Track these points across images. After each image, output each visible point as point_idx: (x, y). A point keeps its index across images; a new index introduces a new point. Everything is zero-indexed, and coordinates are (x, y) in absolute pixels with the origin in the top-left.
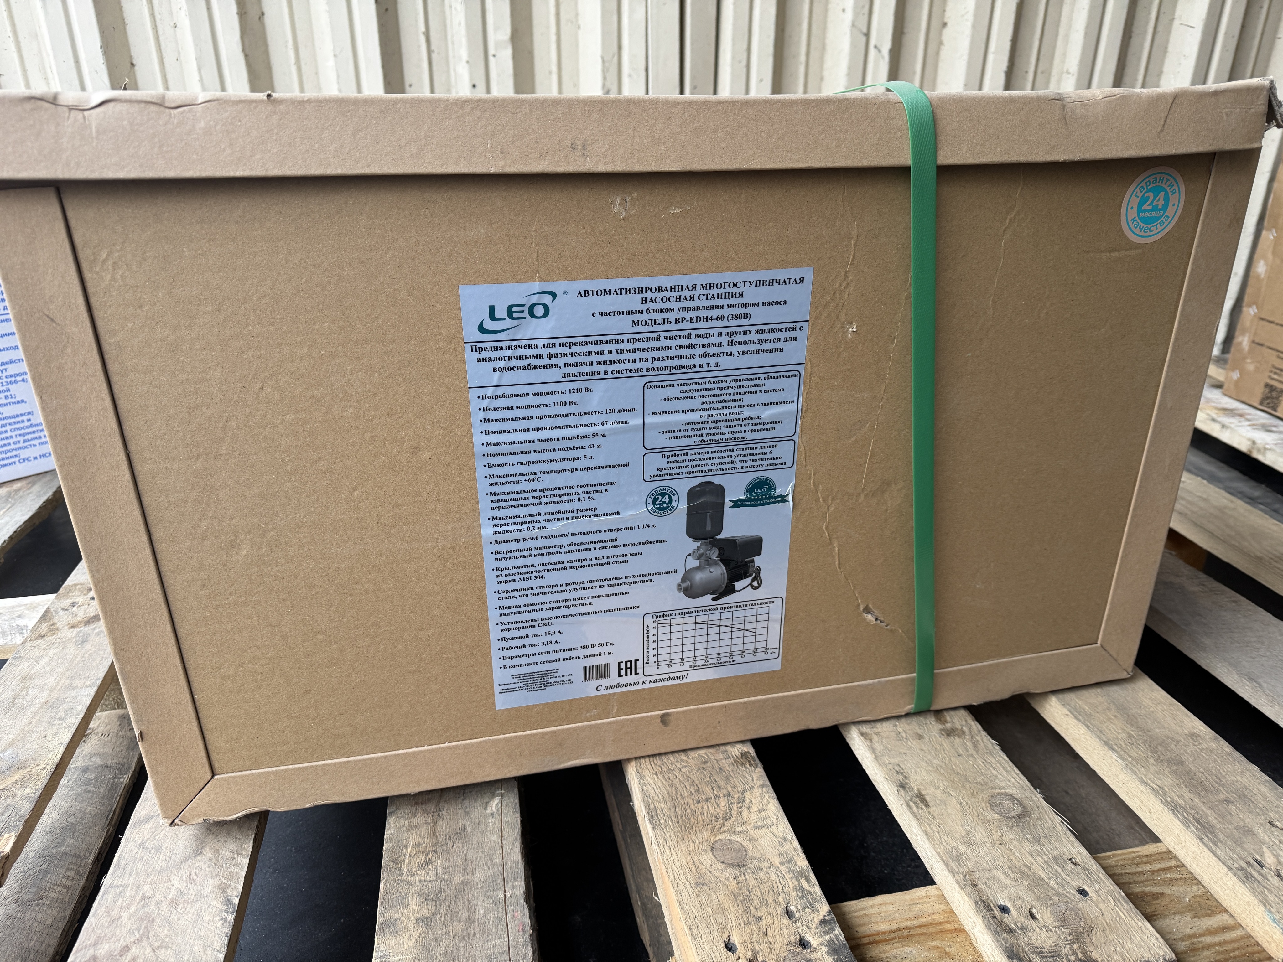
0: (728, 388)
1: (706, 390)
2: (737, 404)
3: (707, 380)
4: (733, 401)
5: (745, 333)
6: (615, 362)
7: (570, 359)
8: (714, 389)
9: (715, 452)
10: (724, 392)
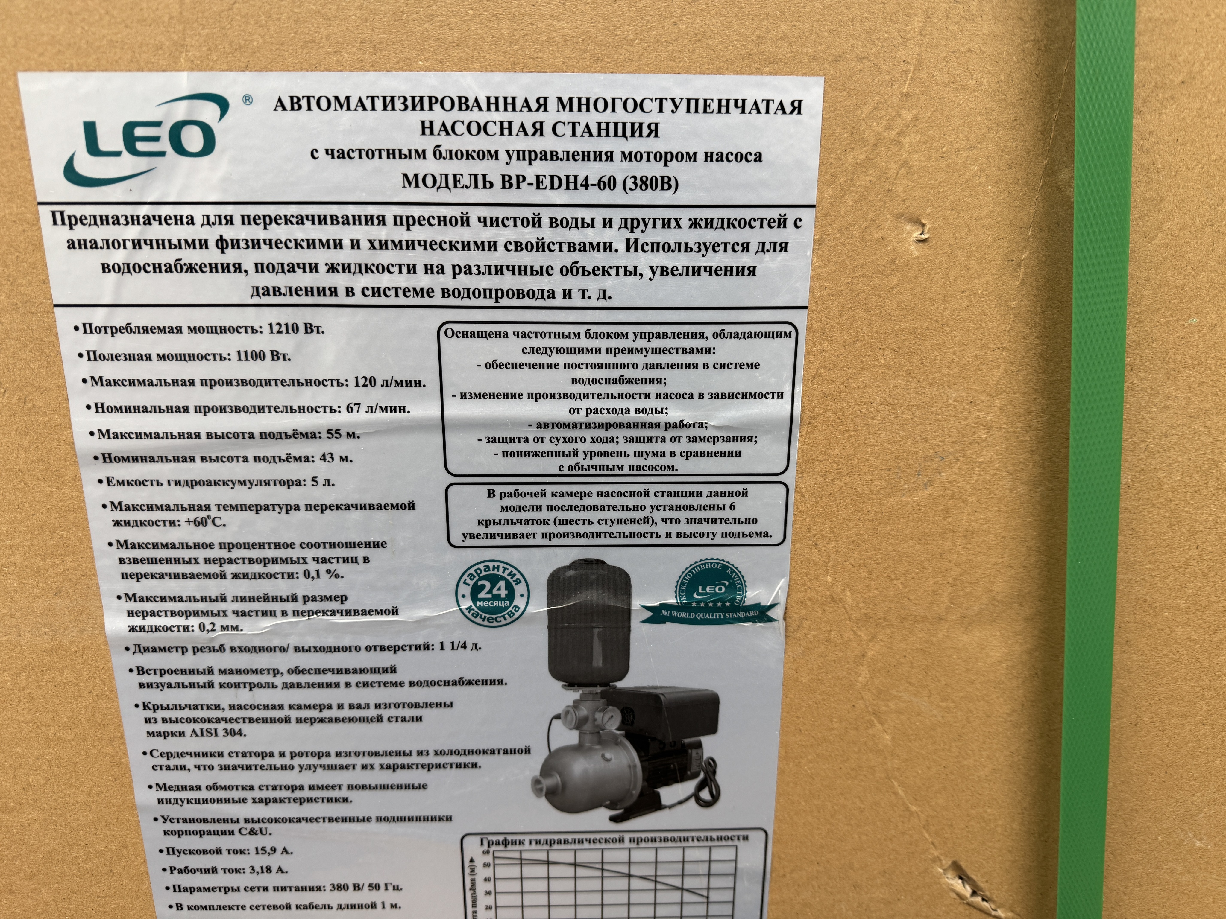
0: (630, 351)
1: (581, 351)
2: (653, 389)
3: (582, 329)
4: (644, 381)
5: (666, 223)
6: (368, 269)
7: (266, 255)
8: (598, 351)
9: (608, 494)
10: (621, 359)
